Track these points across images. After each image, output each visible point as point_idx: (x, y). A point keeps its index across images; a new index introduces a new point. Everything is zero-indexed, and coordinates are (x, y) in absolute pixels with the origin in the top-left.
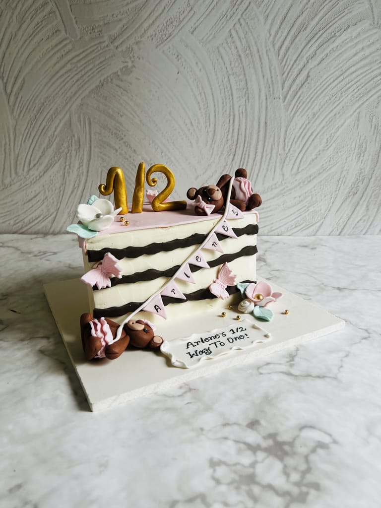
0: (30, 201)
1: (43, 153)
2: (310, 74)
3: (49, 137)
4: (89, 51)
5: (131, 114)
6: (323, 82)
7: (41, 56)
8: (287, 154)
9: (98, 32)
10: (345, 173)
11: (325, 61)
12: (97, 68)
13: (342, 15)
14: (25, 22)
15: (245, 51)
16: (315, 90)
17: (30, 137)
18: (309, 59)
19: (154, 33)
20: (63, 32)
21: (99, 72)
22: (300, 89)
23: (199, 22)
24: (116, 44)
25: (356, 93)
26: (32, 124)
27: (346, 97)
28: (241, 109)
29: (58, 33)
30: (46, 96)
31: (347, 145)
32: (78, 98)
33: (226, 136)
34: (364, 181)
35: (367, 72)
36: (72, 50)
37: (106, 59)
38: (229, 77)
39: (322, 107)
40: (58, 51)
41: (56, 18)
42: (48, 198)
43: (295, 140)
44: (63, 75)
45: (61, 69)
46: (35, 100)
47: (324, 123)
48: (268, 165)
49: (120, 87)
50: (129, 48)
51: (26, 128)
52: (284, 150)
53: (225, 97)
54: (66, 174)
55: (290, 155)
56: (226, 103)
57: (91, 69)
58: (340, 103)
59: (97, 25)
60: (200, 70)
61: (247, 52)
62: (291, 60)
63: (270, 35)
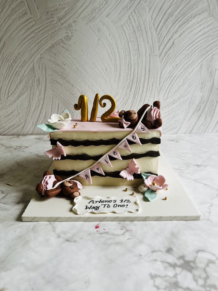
0: (8, 115)
1: (17, 87)
2: (174, 42)
3: (20, 77)
4: (45, 26)
5: (71, 64)
6: (182, 46)
7: (15, 28)
8: (161, 88)
9: (50, 14)
10: (193, 98)
11: (183, 34)
12: (50, 36)
13: (192, 9)
14: (5, 7)
15: (138, 28)
16: (177, 51)
17: (8, 77)
18: (174, 34)
19: (84, 16)
20: (29, 14)
21: (51, 39)
22: (169, 50)
23: (111, 10)
24: (62, 22)
25: (200, 53)
26: (10, 69)
27: (194, 56)
28: (135, 61)
29: (26, 14)
30: (18, 52)
31: (195, 83)
32: (38, 53)
33: (126, 77)
34: (204, 103)
35: (206, 42)
36: (34, 25)
37: (55, 31)
38: (128, 43)
39: (181, 61)
40: (26, 25)
41: (25, 6)
42: (20, 114)
43: (166, 80)
44: (29, 40)
45: (28, 36)
46: (11, 55)
47: (182, 70)
48: (151, 94)
49: (64, 48)
50: (70, 25)
51: (6, 71)
52: (160, 85)
53: (126, 54)
54: (31, 99)
55: (163, 88)
56: (127, 58)
57: (46, 37)
58: (191, 59)
59: (50, 10)
60: (112, 38)
61: (139, 28)
62: (164, 34)
63: (152, 19)
